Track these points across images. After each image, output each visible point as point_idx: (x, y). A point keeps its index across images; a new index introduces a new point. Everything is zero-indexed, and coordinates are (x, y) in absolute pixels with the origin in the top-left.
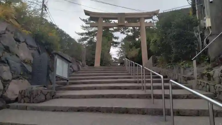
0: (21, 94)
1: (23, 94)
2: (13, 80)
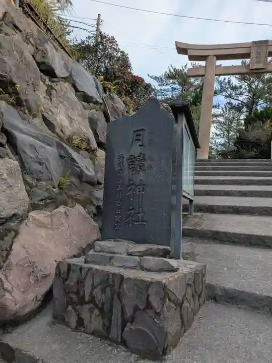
0: (65, 280)
1: (72, 282)
2: (32, 214)
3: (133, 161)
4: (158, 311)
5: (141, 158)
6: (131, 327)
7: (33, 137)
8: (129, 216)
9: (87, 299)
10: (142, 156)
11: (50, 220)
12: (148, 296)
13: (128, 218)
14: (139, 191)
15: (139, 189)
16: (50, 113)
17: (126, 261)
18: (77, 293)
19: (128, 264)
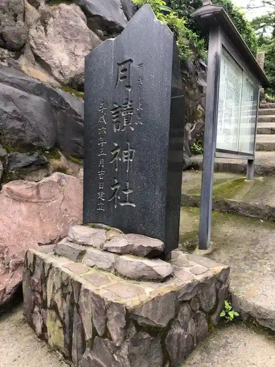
0: (32, 274)
3: (118, 112)
4: (117, 345)
5: (129, 107)
6: (90, 355)
7: (12, 84)
8: (115, 193)
9: (49, 303)
10: (129, 103)
11: (35, 192)
12: (107, 320)
13: (113, 196)
14: (126, 158)
15: (126, 154)
16: (43, 50)
17: (98, 259)
18: (41, 294)
19: (100, 265)
